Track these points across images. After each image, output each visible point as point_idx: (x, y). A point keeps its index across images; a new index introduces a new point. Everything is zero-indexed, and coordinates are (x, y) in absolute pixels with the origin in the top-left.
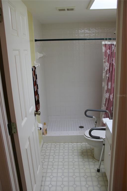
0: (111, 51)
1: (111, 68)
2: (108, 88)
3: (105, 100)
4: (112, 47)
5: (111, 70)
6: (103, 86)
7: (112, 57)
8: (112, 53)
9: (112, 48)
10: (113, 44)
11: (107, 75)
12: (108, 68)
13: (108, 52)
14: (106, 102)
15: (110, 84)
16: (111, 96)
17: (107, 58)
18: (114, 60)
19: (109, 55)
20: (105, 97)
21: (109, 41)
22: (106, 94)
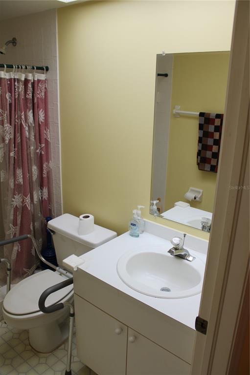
0: (13, 96)
1: (18, 135)
2: (16, 182)
3: (12, 212)
4: (15, 85)
5: (18, 140)
6: (2, 181)
7: (16, 109)
8: (16, 101)
9: (15, 89)
10: (18, 79)
11: (11, 153)
12: (12, 137)
13: (8, 98)
14: (15, 215)
15: (19, 172)
16: (27, 201)
17: (6, 112)
18: (23, 117)
19: (10, 105)
20: (12, 204)
21: (7, 72)
22: (14, 198)
